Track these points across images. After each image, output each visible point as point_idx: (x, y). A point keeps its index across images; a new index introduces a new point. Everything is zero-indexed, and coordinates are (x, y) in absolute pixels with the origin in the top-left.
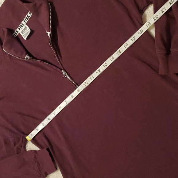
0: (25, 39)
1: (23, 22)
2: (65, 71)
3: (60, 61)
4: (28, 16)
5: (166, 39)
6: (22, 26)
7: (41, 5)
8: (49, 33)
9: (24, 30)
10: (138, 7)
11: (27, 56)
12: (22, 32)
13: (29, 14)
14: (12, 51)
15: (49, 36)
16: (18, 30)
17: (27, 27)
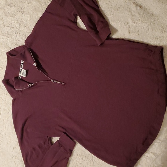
0: (25, 77)
1: (21, 69)
2: (53, 79)
3: (48, 76)
4: (22, 64)
5: (92, 26)
6: (21, 71)
7: (24, 52)
8: (35, 64)
9: (23, 72)
10: (72, 21)
11: (29, 85)
12: (23, 75)
13: (22, 63)
14: (20, 87)
15: (36, 66)
16: (20, 75)
17: (24, 70)
